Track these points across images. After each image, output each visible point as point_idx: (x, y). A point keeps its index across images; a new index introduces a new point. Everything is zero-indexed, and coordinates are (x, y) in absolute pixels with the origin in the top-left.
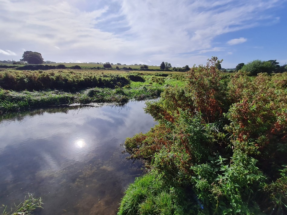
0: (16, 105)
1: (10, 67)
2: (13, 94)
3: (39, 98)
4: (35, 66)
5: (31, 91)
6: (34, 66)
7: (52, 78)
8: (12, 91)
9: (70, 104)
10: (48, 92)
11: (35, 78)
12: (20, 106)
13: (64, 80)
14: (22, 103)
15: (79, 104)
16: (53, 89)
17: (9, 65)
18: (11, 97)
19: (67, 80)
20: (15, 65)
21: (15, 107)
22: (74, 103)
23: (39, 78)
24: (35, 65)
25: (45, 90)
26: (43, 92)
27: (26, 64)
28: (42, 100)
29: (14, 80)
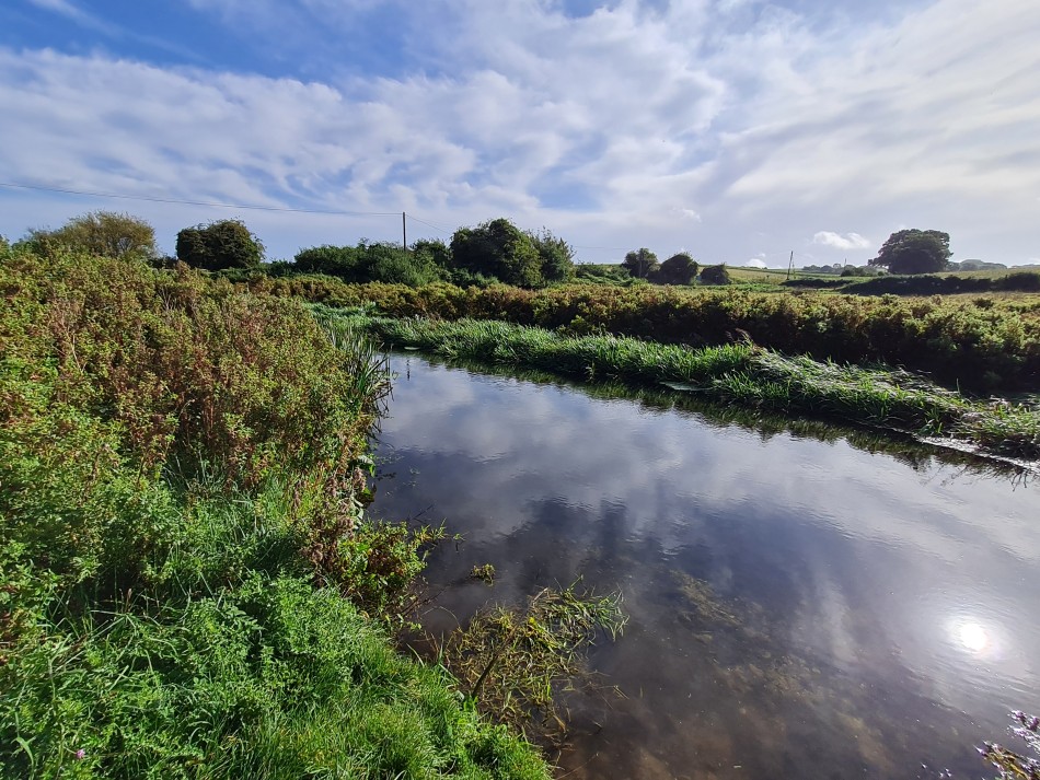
0: (758, 390)
1: (831, 284)
2: (771, 360)
3: (829, 386)
4: (905, 279)
5: (820, 358)
6: (902, 279)
7: (913, 324)
8: (771, 352)
9: (927, 434)
10: (868, 371)
11: (854, 320)
12: (766, 397)
13: (957, 339)
14: (773, 388)
15: (970, 449)
16: (892, 367)
17: (828, 278)
18: (760, 366)
19: (976, 338)
20: (845, 278)
21: (752, 394)
22: (948, 436)
23: (867, 322)
24: (908, 276)
25: (865, 366)
26: (854, 369)
27: (880, 274)
28: (832, 395)
29: (791, 322)
